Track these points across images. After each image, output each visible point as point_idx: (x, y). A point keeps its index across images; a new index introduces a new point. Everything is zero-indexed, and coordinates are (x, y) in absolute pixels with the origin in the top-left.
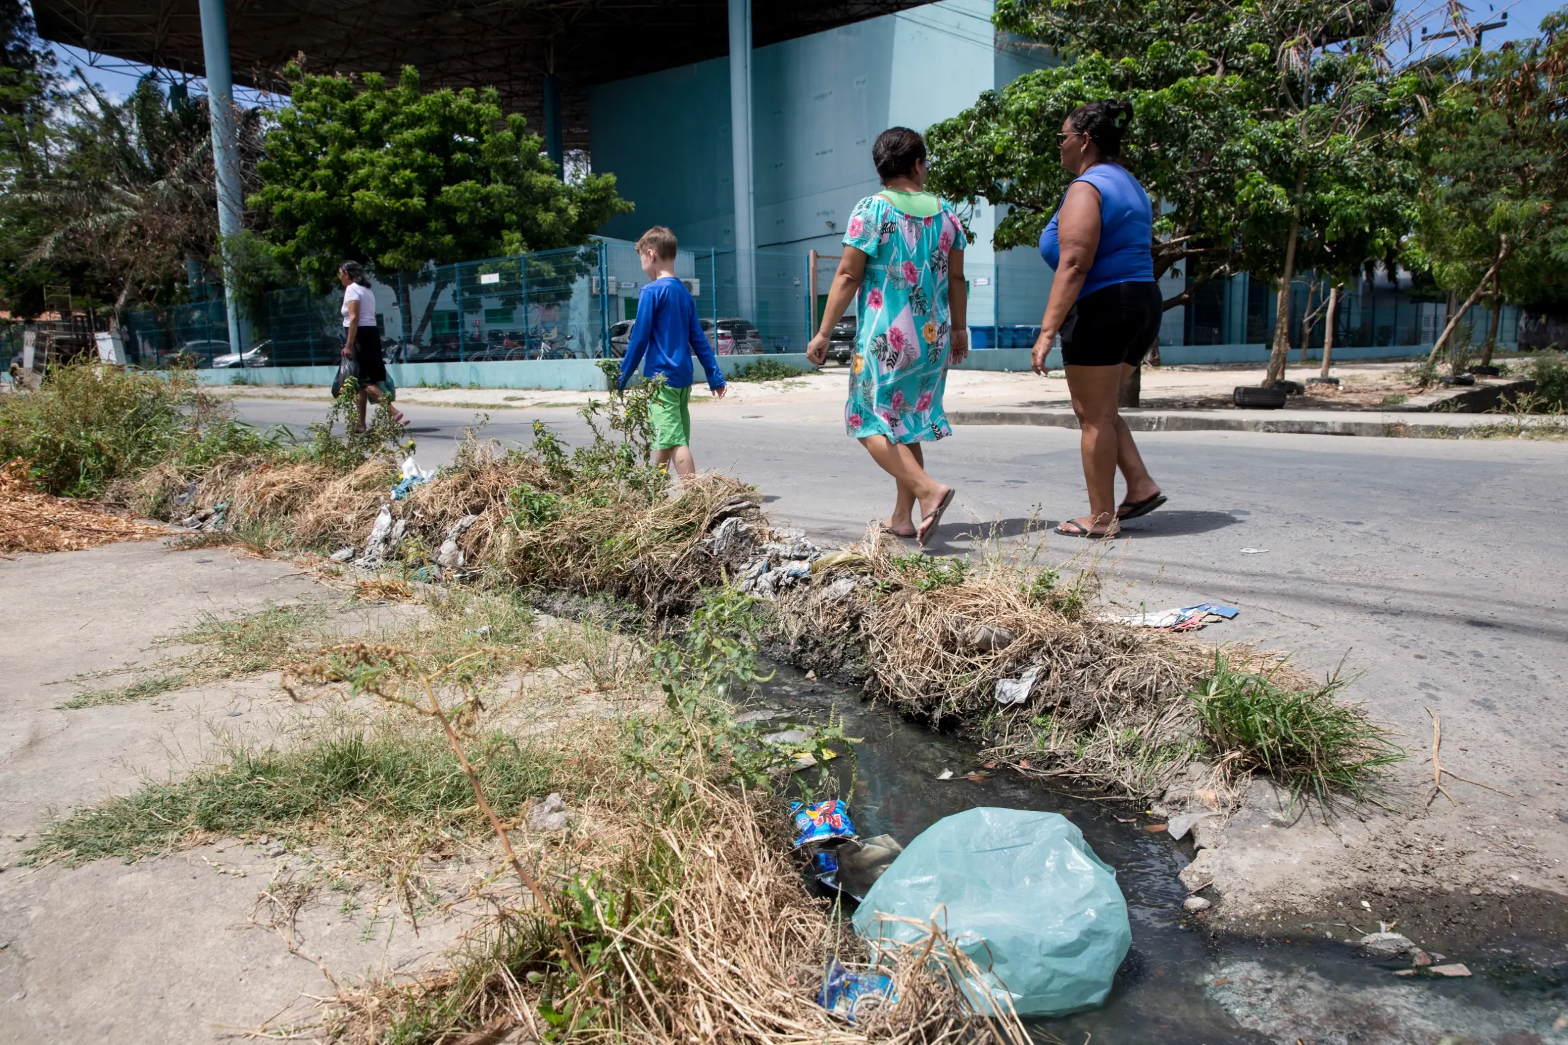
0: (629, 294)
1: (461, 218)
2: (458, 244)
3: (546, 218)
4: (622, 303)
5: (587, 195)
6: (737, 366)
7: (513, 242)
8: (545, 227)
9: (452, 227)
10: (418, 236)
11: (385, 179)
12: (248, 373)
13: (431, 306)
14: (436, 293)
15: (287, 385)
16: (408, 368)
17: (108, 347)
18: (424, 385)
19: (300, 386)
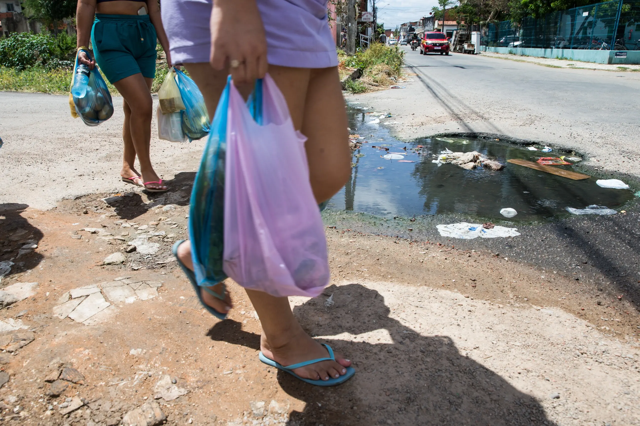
12: (514, 50)
13: (584, 23)
14: (587, 18)
15: (522, 55)
16: (555, 50)
17: (475, 37)
18: (558, 58)
19: (526, 56)
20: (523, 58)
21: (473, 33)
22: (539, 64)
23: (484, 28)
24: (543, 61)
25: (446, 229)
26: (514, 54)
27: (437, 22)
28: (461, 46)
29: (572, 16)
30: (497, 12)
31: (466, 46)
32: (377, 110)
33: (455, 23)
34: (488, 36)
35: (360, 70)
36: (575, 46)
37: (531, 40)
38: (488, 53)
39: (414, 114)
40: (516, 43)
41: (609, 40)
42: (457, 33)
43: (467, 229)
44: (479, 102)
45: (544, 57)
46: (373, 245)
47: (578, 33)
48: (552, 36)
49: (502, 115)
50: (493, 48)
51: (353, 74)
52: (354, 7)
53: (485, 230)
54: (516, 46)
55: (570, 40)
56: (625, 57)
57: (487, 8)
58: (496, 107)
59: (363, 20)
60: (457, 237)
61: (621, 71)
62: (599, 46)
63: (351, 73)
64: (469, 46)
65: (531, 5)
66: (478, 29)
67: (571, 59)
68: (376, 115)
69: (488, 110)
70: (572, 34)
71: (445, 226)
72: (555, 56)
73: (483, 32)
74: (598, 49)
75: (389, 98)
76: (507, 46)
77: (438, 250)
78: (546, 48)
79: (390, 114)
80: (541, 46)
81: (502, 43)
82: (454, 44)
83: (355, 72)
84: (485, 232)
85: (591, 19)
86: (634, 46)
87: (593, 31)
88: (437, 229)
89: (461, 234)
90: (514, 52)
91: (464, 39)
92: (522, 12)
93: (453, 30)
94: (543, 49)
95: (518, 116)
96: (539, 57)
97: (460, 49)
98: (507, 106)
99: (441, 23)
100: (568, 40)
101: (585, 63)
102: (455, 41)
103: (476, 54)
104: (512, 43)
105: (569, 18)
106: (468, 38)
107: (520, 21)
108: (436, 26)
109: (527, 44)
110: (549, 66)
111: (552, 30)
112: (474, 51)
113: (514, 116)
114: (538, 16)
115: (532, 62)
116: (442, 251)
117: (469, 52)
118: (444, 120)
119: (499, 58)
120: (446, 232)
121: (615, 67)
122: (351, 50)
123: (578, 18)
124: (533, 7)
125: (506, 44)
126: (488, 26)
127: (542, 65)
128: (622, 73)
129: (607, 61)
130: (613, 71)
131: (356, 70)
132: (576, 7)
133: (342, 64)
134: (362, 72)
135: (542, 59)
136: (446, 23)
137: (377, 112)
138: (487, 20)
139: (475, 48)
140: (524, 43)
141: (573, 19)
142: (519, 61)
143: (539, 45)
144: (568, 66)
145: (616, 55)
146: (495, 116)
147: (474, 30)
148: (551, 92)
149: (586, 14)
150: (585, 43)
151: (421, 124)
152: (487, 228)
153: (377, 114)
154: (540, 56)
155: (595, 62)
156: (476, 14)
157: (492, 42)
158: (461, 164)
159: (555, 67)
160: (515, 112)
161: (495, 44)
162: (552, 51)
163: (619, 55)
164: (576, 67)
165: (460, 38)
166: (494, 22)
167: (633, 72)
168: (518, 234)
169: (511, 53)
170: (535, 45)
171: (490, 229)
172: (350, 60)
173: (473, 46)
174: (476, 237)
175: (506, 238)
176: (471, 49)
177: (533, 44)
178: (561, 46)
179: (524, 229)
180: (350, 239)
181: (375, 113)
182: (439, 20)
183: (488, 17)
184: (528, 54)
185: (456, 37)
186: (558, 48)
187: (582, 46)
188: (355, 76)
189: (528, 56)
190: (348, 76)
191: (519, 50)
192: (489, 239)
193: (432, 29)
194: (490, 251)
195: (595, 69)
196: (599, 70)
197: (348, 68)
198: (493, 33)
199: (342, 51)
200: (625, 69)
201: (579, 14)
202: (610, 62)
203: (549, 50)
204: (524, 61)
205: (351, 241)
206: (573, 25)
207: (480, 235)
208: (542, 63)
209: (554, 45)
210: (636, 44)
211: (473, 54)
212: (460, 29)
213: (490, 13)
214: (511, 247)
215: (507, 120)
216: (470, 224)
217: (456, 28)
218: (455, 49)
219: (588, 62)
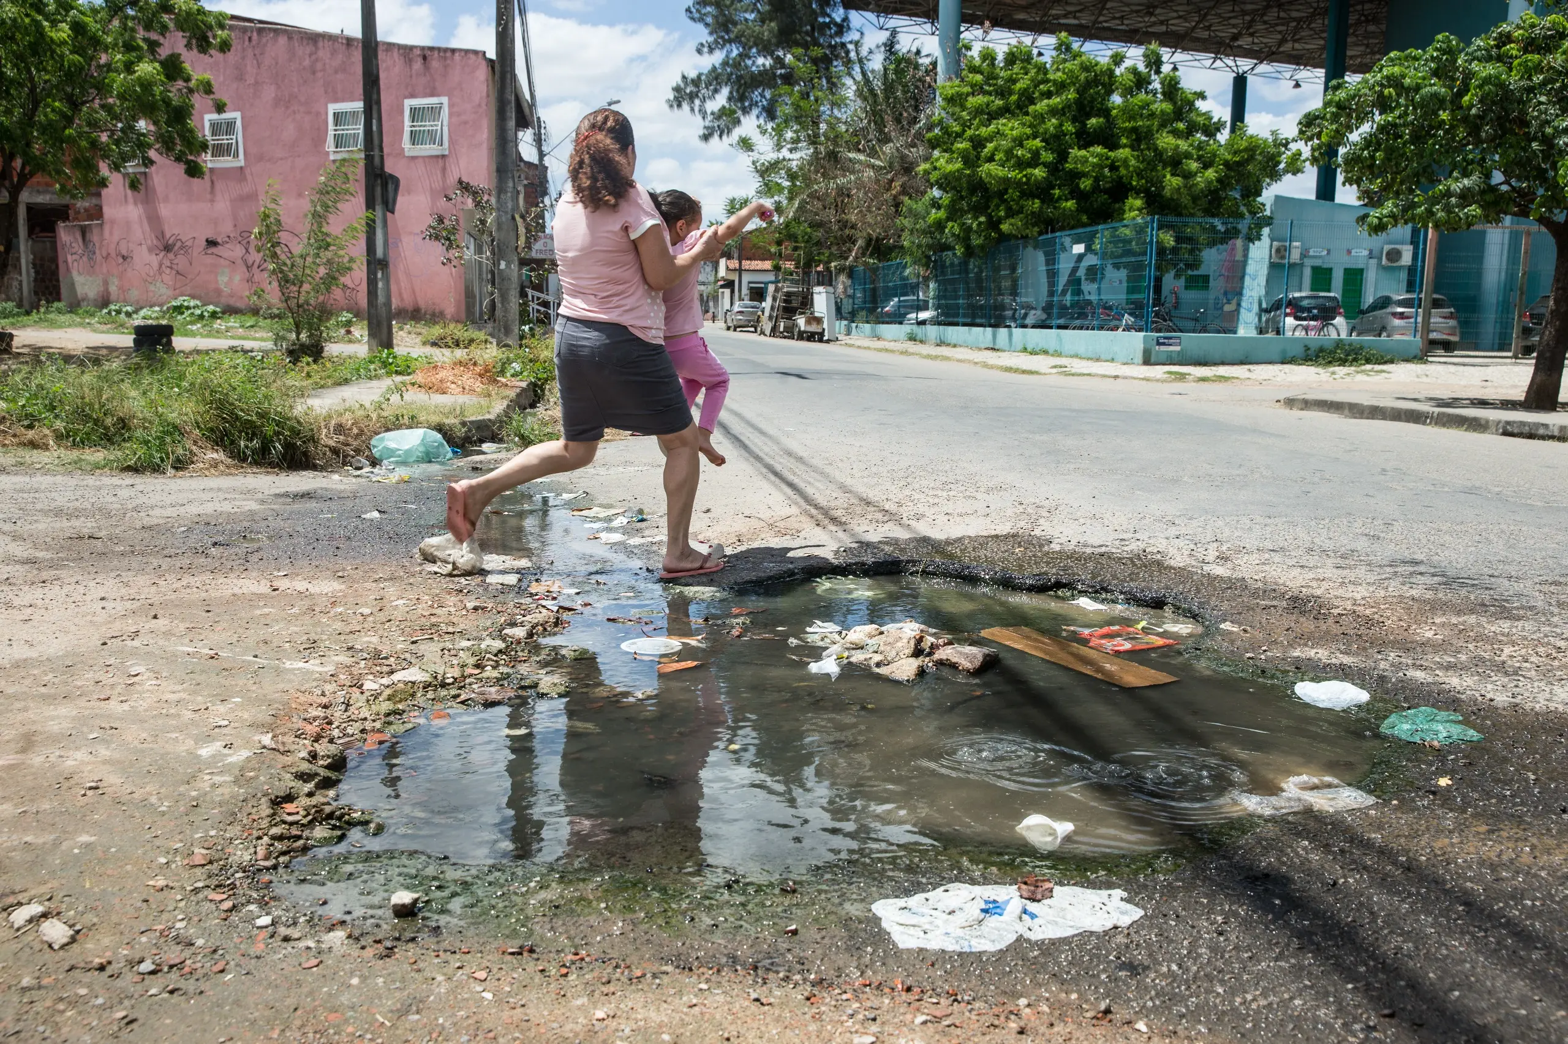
0: (1318, 263)
1: (1086, 184)
2: (1080, 210)
3: (1172, 182)
4: (1307, 273)
5: (1229, 157)
6: (1307, 348)
7: (1134, 208)
8: (1167, 192)
9: (1076, 194)
10: (1037, 203)
11: (1009, 153)
12: (919, 331)
13: (1075, 270)
14: (1080, 257)
15: (941, 343)
16: (1017, 332)
17: (822, 301)
18: (1025, 350)
19: (948, 345)
20: (944, 351)
21: (817, 289)
22: (986, 365)
23: (842, 278)
24: (991, 358)
25: (905, 917)
26: (921, 342)
27: (723, 262)
28: (790, 323)
29: (1046, 254)
30: (870, 240)
31: (801, 322)
32: (602, 500)
33: (767, 265)
34: (853, 297)
35: (535, 385)
36: (1061, 321)
37: (958, 306)
38: (856, 339)
39: (708, 511)
40: (924, 315)
41: (1137, 309)
42: (777, 290)
43: (974, 911)
44: (874, 469)
45: (993, 349)
46: (684, 1024)
47: (1064, 293)
48: (1007, 300)
49: (949, 507)
50: (867, 326)
51: (518, 395)
52: (513, 218)
53: (1032, 907)
54: (923, 323)
55: (1048, 308)
56: (1178, 348)
57: (847, 231)
58: (924, 483)
59: (534, 255)
60: (951, 946)
61: (1175, 380)
62: (1115, 323)
63: (512, 394)
64: (808, 322)
65: (950, 224)
66: (827, 280)
67: (1058, 354)
68: (601, 515)
69: (907, 492)
70: (1051, 293)
71: (901, 902)
72: (1020, 347)
73: (840, 287)
74: (1115, 328)
75: (627, 463)
76: (901, 323)
77: (909, 1017)
78: (995, 326)
79: (641, 512)
80: (983, 321)
81: (888, 314)
82: (770, 318)
83: (523, 390)
84: (1033, 916)
85: (1091, 260)
86: (1191, 324)
87: (1099, 289)
88: (876, 920)
89: (960, 932)
90: (920, 336)
91: (794, 304)
92: (930, 241)
93: (766, 283)
94: (989, 330)
95: (992, 508)
96: (980, 349)
97: (786, 329)
98: (951, 479)
99: (734, 264)
100: (1044, 309)
101: (1090, 363)
102: (772, 308)
103: (828, 341)
104: (913, 315)
105: (1041, 257)
106: (806, 302)
107: (926, 262)
108: (722, 272)
109: (948, 317)
110: (1009, 369)
111: (1006, 284)
112: (822, 334)
113: (980, 506)
114: (969, 251)
115: (969, 361)
116: (925, 1023)
117: (811, 337)
118: (797, 526)
119: (887, 350)
120: (912, 930)
121: (1159, 371)
122: (508, 331)
123: (1063, 256)
124: (957, 230)
125: (897, 318)
126: (851, 273)
127: (992, 367)
128: (1178, 386)
129: (1139, 357)
130: (1158, 380)
131: (524, 384)
132: (1053, 231)
133: (487, 371)
134: (543, 390)
135: (990, 353)
136: (746, 264)
137: (601, 506)
138: (846, 258)
139: (825, 326)
140: (942, 314)
141: (1051, 259)
142: (936, 357)
143: (978, 321)
144: (1054, 371)
145: (1159, 344)
146: (933, 510)
147: (819, 284)
148: (1045, 438)
149: (1079, 249)
150: (1082, 316)
151: (735, 540)
152: (1034, 900)
153: (603, 513)
154: (983, 346)
155: (1112, 360)
156: (818, 243)
157: (864, 313)
158: (878, 665)
159: (1024, 372)
160: (979, 496)
161: (872, 318)
162: (1010, 335)
163: (1164, 344)
164: (1073, 371)
165: (785, 301)
166: (866, 264)
167: (1202, 384)
168: (1137, 913)
169: (912, 338)
170: (969, 320)
171: (1045, 902)
172: (508, 359)
173: (819, 320)
174: (1011, 938)
175: (1106, 933)
176: (813, 328)
177: (964, 316)
178: (1029, 321)
179: (1145, 886)
180: (595, 1006)
181: (596, 509)
182: (729, 257)
183: (850, 250)
184: (953, 342)
185: (774, 299)
186: (1024, 326)
187: (1078, 322)
188: (525, 402)
189: (955, 346)
190: (505, 403)
191: (932, 331)
192: (1053, 942)
193: (712, 279)
194: (1074, 996)
195: (1116, 377)
196: (1125, 378)
197: (503, 380)
198: (864, 290)
199: (481, 335)
200: (1182, 377)
201: (1064, 249)
202: (1147, 361)
203: (1003, 332)
204: (947, 358)
205: (600, 1014)
206: (1052, 275)
207: (1021, 929)
208: (991, 362)
209: (1014, 318)
210: (1196, 320)
211: (821, 340)
212: (785, 280)
213: (854, 243)
214: (1133, 968)
215: (967, 519)
216: (977, 890)
217: (773, 278)
218: (774, 329)
219: (1098, 360)
